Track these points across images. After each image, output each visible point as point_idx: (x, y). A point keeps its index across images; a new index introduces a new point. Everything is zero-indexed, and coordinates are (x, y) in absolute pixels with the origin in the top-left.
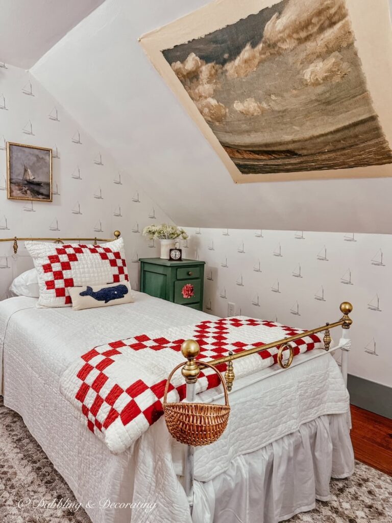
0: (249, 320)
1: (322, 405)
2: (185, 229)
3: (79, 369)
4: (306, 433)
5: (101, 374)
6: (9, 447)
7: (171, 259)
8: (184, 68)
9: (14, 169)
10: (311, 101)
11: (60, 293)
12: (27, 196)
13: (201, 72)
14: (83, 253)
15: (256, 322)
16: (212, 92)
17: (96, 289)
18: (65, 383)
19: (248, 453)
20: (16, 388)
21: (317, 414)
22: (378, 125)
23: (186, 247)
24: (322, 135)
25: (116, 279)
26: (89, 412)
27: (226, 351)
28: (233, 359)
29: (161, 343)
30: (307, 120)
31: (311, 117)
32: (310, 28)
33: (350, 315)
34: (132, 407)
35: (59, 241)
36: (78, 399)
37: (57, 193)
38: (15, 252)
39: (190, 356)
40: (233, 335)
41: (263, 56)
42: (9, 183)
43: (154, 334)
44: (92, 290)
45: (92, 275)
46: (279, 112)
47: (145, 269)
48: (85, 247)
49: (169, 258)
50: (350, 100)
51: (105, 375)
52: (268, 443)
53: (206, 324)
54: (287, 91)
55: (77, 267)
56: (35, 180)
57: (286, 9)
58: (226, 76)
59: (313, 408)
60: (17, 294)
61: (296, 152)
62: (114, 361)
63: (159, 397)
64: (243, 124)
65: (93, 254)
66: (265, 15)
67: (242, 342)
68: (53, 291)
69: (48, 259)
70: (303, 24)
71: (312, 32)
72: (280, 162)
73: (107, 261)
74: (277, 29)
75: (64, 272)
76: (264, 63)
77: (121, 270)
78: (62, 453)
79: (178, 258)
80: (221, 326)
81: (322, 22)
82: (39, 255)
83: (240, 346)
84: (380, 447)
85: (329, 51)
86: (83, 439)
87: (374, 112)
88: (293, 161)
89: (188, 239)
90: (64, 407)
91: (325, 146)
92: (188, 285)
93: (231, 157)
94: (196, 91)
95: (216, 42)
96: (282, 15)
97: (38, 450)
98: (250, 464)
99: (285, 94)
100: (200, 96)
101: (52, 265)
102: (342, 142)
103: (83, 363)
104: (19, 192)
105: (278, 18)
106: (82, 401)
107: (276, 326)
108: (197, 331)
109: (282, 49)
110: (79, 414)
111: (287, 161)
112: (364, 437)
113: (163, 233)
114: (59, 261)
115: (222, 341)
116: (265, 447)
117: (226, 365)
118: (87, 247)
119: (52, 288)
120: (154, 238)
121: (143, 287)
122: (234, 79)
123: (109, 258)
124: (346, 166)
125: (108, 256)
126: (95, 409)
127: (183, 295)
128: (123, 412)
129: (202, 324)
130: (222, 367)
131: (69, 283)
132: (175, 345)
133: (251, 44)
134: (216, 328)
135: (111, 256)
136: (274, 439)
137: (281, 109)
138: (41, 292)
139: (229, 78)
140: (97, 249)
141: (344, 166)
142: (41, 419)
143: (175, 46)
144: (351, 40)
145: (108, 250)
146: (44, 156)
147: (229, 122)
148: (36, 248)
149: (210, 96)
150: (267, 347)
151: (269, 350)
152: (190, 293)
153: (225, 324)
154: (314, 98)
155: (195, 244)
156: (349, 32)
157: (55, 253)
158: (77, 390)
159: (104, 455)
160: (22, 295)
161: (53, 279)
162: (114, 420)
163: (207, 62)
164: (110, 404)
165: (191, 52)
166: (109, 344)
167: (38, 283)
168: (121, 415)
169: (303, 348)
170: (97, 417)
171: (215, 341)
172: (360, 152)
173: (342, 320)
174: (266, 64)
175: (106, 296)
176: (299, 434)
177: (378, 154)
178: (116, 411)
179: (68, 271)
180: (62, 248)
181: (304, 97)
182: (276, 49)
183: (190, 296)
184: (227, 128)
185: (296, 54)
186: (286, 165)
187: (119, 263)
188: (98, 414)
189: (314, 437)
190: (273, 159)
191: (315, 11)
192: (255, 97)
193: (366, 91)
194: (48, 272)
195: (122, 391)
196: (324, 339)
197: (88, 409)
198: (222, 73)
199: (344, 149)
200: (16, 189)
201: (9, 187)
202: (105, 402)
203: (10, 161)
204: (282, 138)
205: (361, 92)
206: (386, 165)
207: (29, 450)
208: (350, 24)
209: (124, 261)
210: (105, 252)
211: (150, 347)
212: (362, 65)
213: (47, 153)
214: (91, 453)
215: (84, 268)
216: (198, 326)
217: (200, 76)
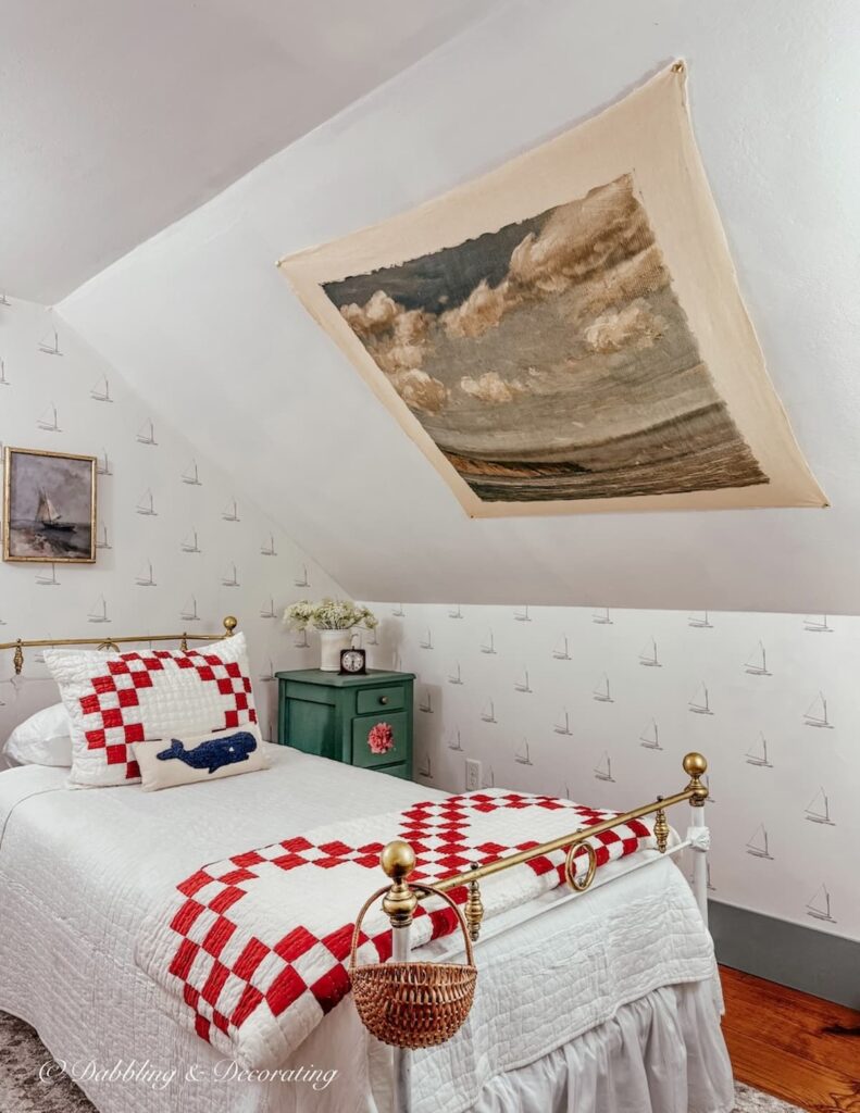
0: (510, 797)
1: (658, 965)
2: (371, 607)
3: (173, 912)
4: (629, 1023)
5: (222, 919)
6: (10, 1098)
7: (343, 672)
8: (365, 316)
9: (18, 500)
10: (603, 380)
11: (116, 754)
12: (44, 554)
13: (397, 324)
14: (162, 668)
15: (523, 801)
16: (420, 360)
17: (190, 745)
18: (147, 942)
19: (518, 1069)
20: (22, 966)
21: (650, 984)
22: (728, 418)
23: (374, 643)
24: (626, 437)
25: (232, 719)
26: (201, 997)
27: (465, 862)
28: (479, 877)
29: (335, 853)
30: (596, 412)
31: (604, 407)
32: (591, 259)
33: (702, 778)
34: (288, 981)
35: (109, 643)
36: (176, 973)
37: (105, 546)
38: (18, 671)
39: (398, 872)
40: (479, 829)
41: (511, 303)
42: (7, 528)
43: (319, 836)
44: (182, 747)
45: (181, 714)
46: (545, 397)
47: (288, 695)
48: (165, 655)
49: (339, 669)
50: (671, 376)
51: (229, 921)
52: (555, 1045)
53: (422, 809)
54: (557, 362)
55: (151, 699)
56: (60, 521)
57: (547, 227)
58: (445, 333)
59: (642, 970)
60: (20, 760)
61: (582, 465)
62: (244, 893)
63: (341, 958)
64: (480, 416)
65: (185, 670)
66: (511, 236)
67: (495, 843)
68: (102, 752)
69: (91, 684)
70: (579, 253)
71: (595, 266)
72: (552, 482)
73: (213, 683)
74: (533, 259)
75: (124, 711)
76: (513, 314)
77: (241, 702)
78: (133, 1098)
79: (359, 668)
80: (452, 812)
81: (612, 250)
82: (73, 678)
83: (492, 851)
84: (789, 1054)
85: (627, 297)
86: (182, 1060)
87: (718, 397)
88: (576, 481)
89: (377, 627)
90: (138, 995)
91: (635, 455)
92: (380, 725)
93: (459, 472)
94: (389, 356)
95: (424, 275)
96: (542, 237)
97: (74, 1101)
98: (521, 1091)
99: (554, 368)
100: (397, 366)
101: (101, 697)
102: (665, 447)
103: (182, 899)
104: (27, 546)
105: (534, 241)
106: (184, 977)
107: (562, 807)
108: (405, 825)
109: (544, 292)
110: (176, 1004)
111: (565, 481)
112: (756, 1035)
113: (326, 617)
114: (113, 689)
115: (457, 843)
116: (549, 1055)
117: (466, 890)
118: (171, 657)
119: (100, 747)
120: (306, 628)
121: (284, 734)
122: (460, 339)
123: (218, 677)
124: (678, 489)
125: (215, 673)
126: (212, 991)
127: (370, 747)
128: (271, 990)
129: (415, 809)
130: (459, 894)
131: (135, 733)
132: (363, 855)
133: (489, 280)
134: (444, 815)
135: (220, 672)
136: (568, 1038)
137: (549, 391)
138: (77, 754)
139: (449, 337)
140: (191, 658)
141: (672, 490)
142: (83, 1029)
143: (347, 278)
144: (665, 279)
145: (213, 660)
146: (79, 472)
147: (452, 412)
148: (67, 663)
149: (415, 366)
150: (544, 849)
151: (549, 856)
152: (384, 741)
153: (462, 807)
154: (607, 374)
155: (391, 639)
156: (661, 268)
157: (105, 672)
158: (170, 956)
159: (228, 1089)
160: (31, 763)
161: (102, 727)
162: (253, 1007)
163: (408, 308)
164: (243, 978)
165: (378, 289)
166: (231, 859)
167: (69, 737)
168: (267, 997)
169: (615, 849)
170: (216, 1005)
171: (443, 843)
172: (702, 464)
173: (688, 789)
174: (517, 316)
175: (211, 757)
176: (616, 1027)
177: (734, 469)
178: (256, 989)
179: (133, 708)
180: (121, 660)
181: (588, 372)
182: (534, 291)
183: (387, 748)
184: (450, 422)
185: (570, 300)
186: (564, 487)
187: (238, 685)
188: (219, 1000)
189: (648, 1033)
190: (540, 477)
191: (598, 233)
192: (499, 371)
193: (699, 363)
194: (90, 712)
195: (266, 951)
196: (655, 830)
197: (197, 992)
198: (437, 328)
199: (670, 459)
200: (21, 541)
201: (7, 537)
202: (232, 975)
203: (10, 485)
204: (554, 442)
205: (691, 364)
206: (752, 486)
207: (54, 1100)
208: (659, 254)
209: (246, 681)
210: (207, 664)
211: (314, 862)
212: (687, 320)
213: (86, 466)
214: (199, 1089)
215: (165, 700)
216: (406, 814)
217: (396, 332)
